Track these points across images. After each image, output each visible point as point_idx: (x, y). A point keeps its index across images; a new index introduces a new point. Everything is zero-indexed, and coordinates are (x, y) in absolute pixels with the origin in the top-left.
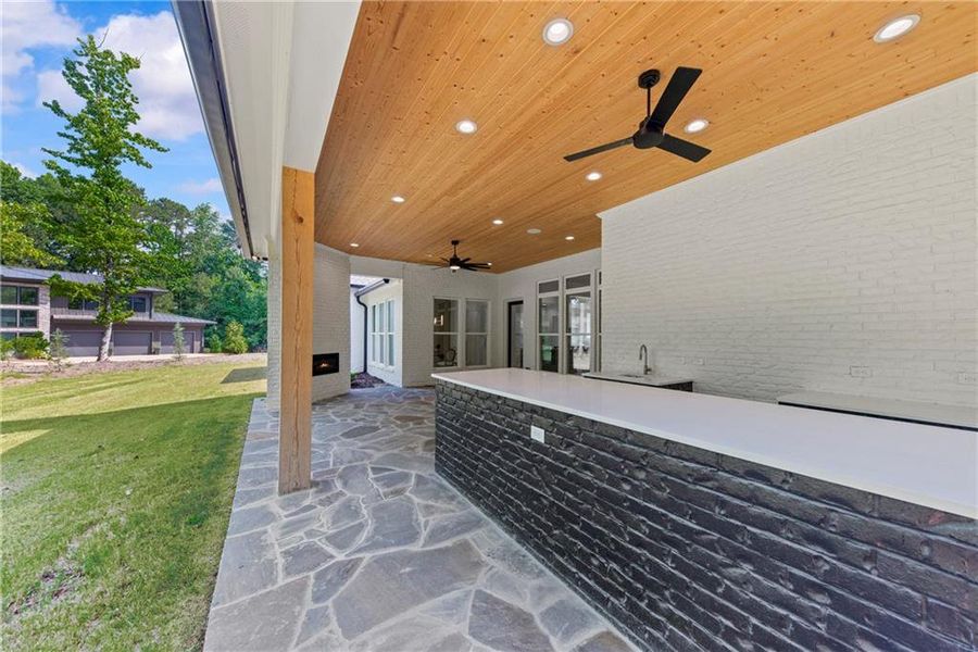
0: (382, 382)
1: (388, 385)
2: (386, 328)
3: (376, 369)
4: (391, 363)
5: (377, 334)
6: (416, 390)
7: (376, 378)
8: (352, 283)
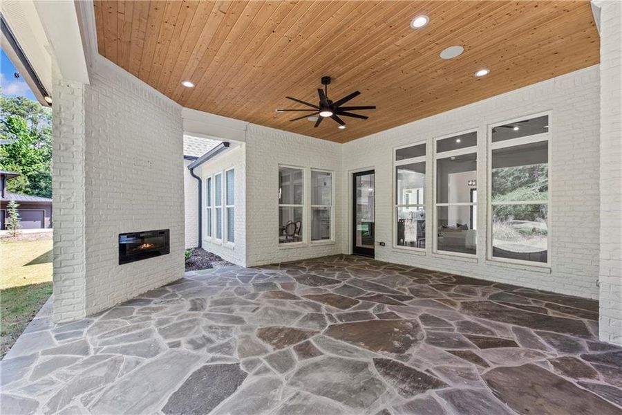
0: (220, 259)
1: (227, 263)
2: (223, 200)
3: (211, 244)
4: (230, 238)
5: (213, 207)
6: (264, 272)
7: (212, 255)
8: (185, 154)
